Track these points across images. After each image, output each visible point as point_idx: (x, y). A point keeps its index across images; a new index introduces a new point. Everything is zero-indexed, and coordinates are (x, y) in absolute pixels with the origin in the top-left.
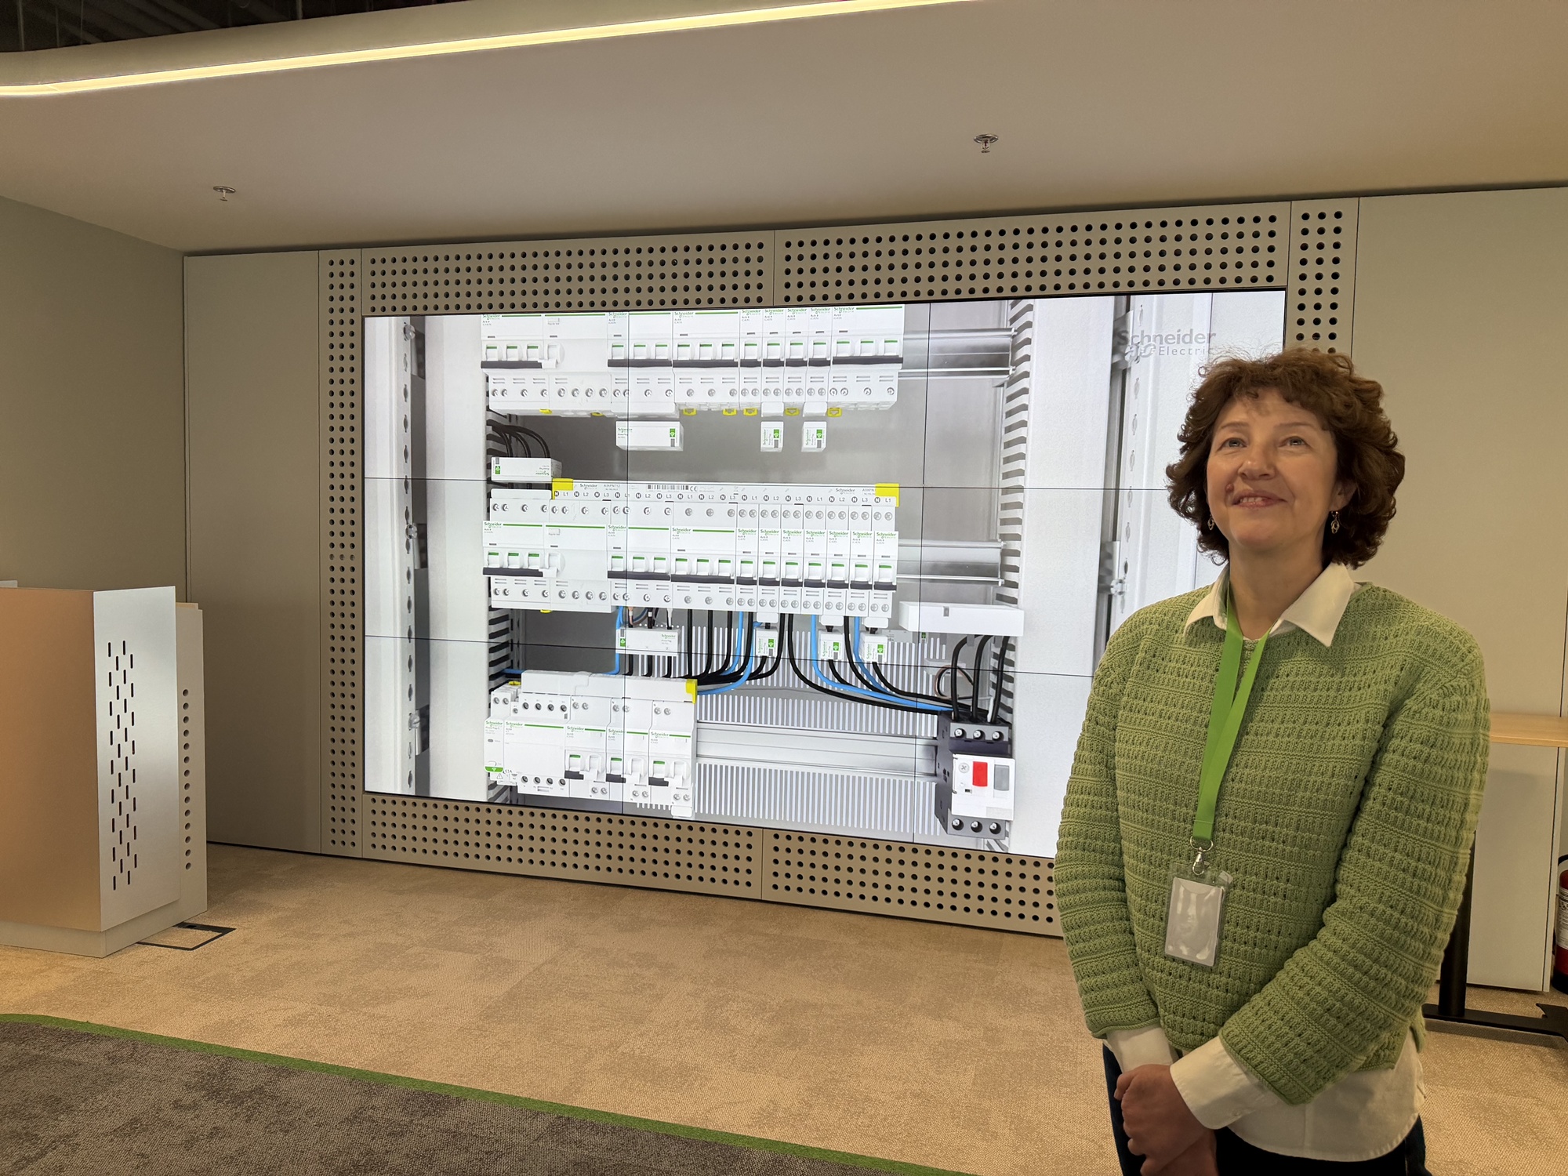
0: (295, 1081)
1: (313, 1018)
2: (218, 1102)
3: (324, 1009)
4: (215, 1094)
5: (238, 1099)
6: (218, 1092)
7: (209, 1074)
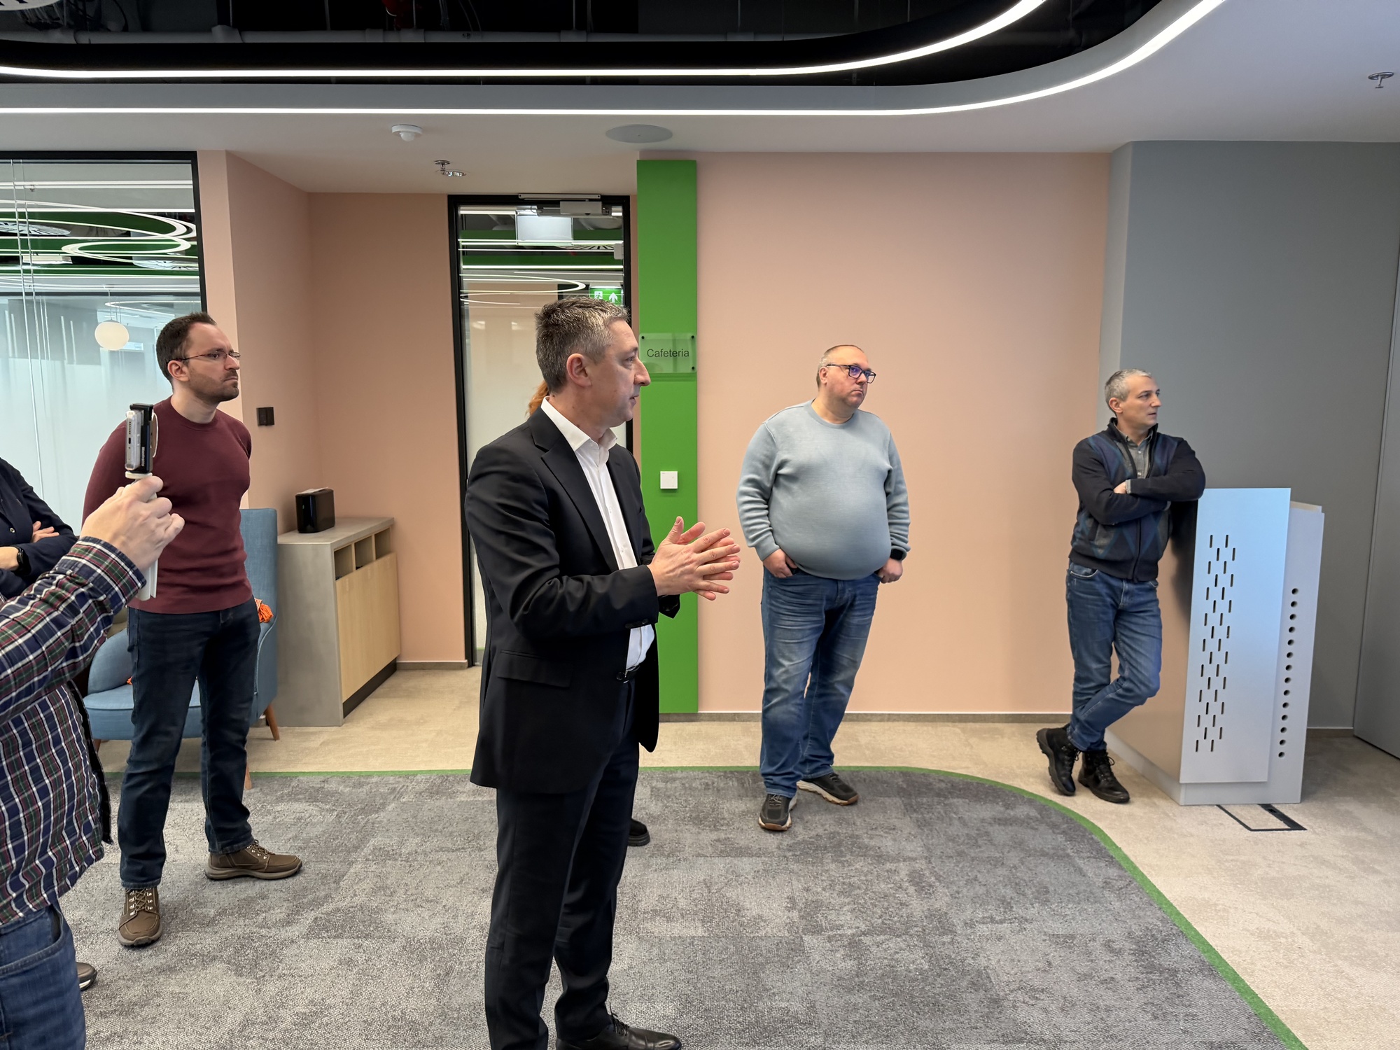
0: (1209, 983)
1: (1283, 940)
2: (1136, 961)
3: (1303, 940)
4: (1140, 952)
5: (1151, 968)
6: (1143, 953)
7: (1153, 936)
